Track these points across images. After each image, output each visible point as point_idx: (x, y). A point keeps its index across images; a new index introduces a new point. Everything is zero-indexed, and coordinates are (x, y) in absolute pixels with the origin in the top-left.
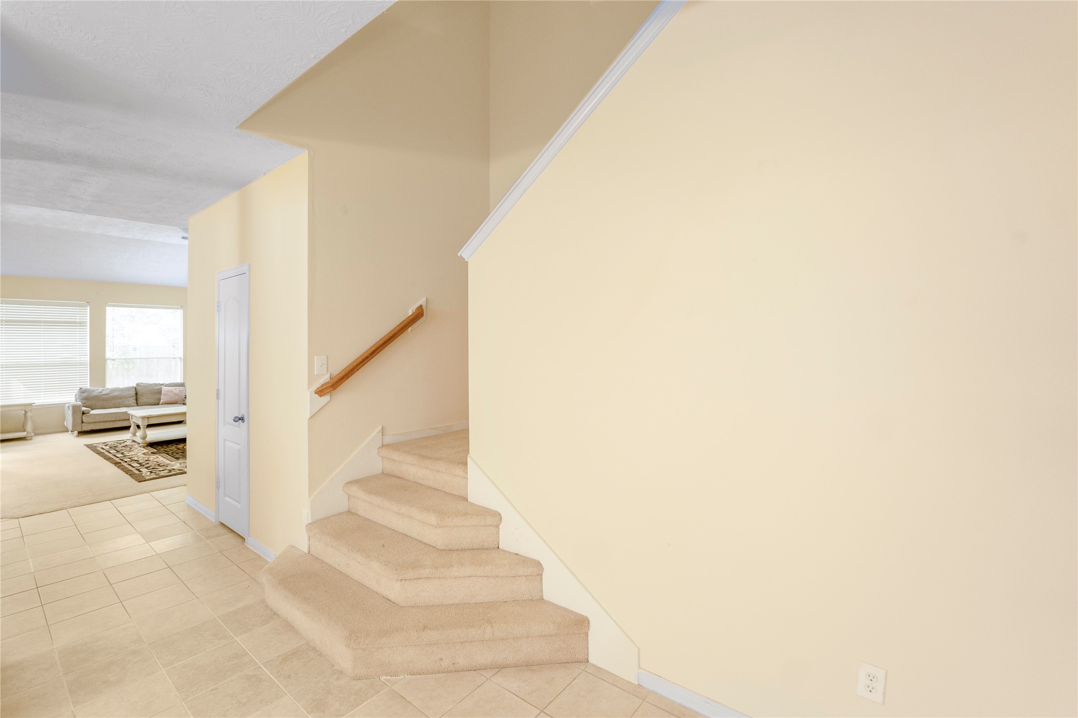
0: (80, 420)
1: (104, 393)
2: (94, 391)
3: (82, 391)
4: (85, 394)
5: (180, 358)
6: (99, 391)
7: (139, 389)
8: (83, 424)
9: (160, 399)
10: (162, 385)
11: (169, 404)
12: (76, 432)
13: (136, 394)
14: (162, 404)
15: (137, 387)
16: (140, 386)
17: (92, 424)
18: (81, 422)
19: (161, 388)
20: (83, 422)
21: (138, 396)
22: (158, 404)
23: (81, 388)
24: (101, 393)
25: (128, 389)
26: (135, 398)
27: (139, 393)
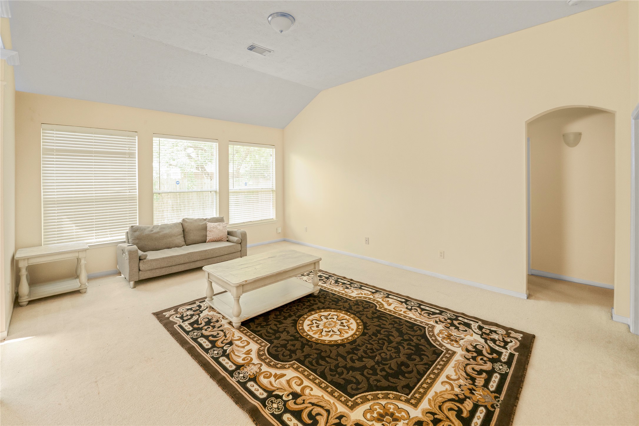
0: (138, 268)
1: (155, 231)
2: (145, 229)
3: (134, 229)
4: (137, 233)
5: (216, 192)
6: (150, 229)
7: (186, 225)
8: (140, 272)
9: (206, 236)
10: (205, 220)
11: (214, 241)
12: (132, 283)
13: (183, 231)
14: (209, 242)
15: (183, 223)
16: (187, 222)
17: (148, 272)
18: (138, 270)
19: (206, 224)
20: (139, 270)
21: (185, 233)
22: (206, 242)
23: (132, 226)
24: (152, 231)
25: (175, 225)
26: (182, 235)
27: (186, 230)
